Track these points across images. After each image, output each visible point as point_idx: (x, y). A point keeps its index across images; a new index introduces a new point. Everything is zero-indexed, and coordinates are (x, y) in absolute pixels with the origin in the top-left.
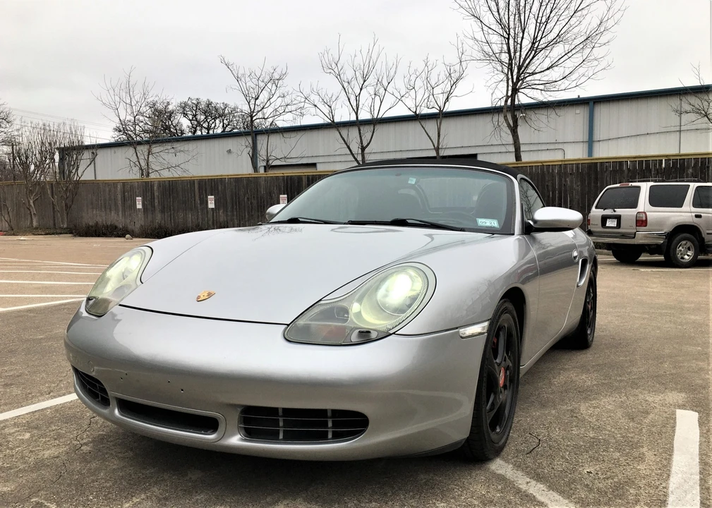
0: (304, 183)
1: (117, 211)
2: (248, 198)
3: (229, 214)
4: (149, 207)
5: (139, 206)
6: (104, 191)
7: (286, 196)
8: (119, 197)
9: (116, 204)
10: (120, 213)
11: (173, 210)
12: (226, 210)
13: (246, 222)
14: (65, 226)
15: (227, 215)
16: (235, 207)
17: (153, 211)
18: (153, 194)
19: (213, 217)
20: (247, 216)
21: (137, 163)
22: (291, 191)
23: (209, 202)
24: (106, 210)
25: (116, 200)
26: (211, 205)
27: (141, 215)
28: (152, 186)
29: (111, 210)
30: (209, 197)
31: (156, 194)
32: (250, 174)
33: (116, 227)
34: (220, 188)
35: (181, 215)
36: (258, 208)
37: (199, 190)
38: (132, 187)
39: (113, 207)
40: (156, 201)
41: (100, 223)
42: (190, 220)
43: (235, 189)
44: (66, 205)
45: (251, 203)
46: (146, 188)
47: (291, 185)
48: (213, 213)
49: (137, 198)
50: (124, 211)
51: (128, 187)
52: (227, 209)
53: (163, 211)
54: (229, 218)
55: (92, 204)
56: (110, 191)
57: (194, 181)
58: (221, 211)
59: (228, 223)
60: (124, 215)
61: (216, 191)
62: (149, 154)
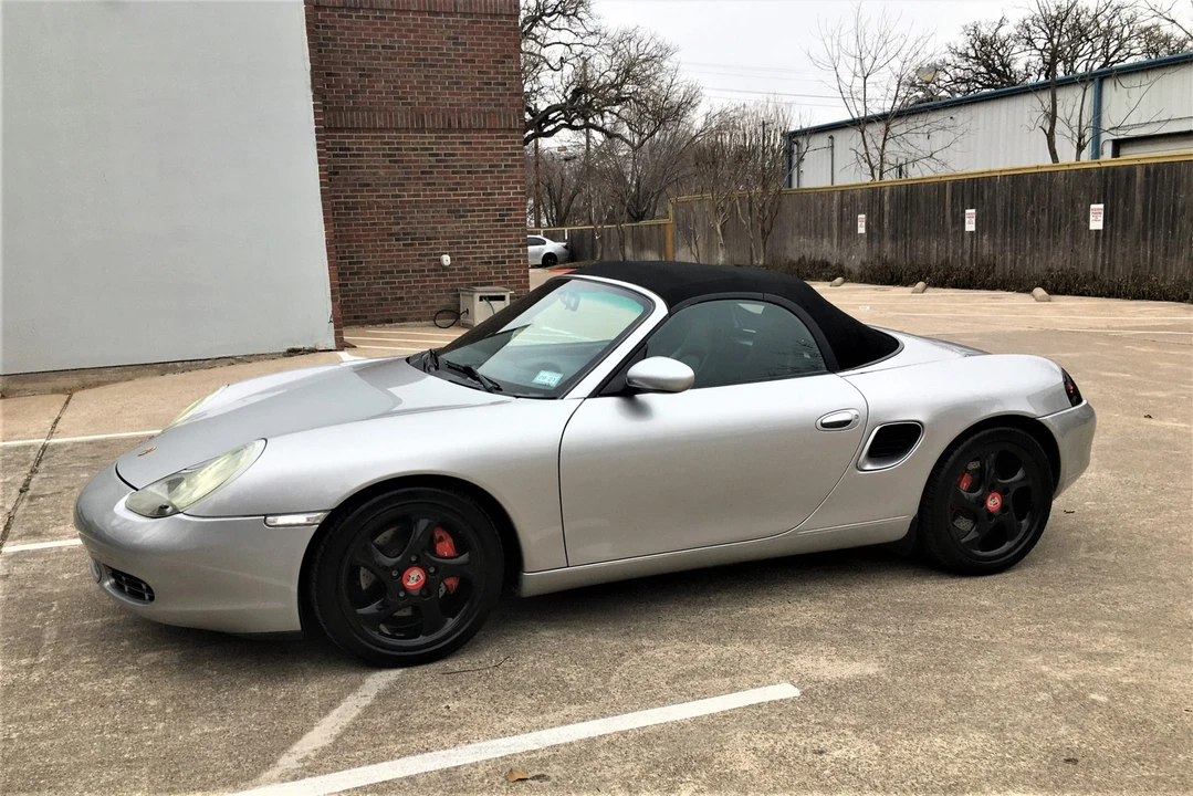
0: (1138, 180)
1: (831, 236)
2: (1033, 213)
3: (998, 241)
4: (875, 231)
5: (862, 229)
6: (816, 207)
7: (1102, 206)
8: (835, 215)
9: (830, 228)
10: (835, 241)
11: (911, 233)
12: (993, 236)
13: (1026, 256)
14: (761, 263)
15: (995, 244)
16: (1009, 229)
17: (881, 238)
18: (881, 208)
19: (972, 248)
20: (1029, 246)
21: (865, 156)
22: (1112, 198)
23: (967, 220)
24: (816, 237)
25: (830, 221)
26: (970, 226)
27: (863, 245)
28: (882, 195)
29: (822, 238)
30: (967, 211)
31: (887, 208)
32: (1038, 167)
33: (828, 264)
34: (986, 193)
35: (922, 244)
36: (1049, 230)
37: (952, 199)
38: (853, 196)
39: (826, 232)
40: (886, 220)
41: (807, 258)
42: (934, 252)
43: (1012, 195)
44: (763, 230)
45: (1038, 221)
46: (871, 198)
47: (1113, 183)
48: (972, 241)
49: (860, 216)
50: (840, 238)
51: (847, 199)
52: (996, 232)
53: (894, 238)
54: (998, 249)
55: (799, 226)
56: (823, 206)
57: (945, 183)
58: (985, 237)
59: (995, 258)
60: (839, 244)
61: (980, 201)
62: (885, 139)
